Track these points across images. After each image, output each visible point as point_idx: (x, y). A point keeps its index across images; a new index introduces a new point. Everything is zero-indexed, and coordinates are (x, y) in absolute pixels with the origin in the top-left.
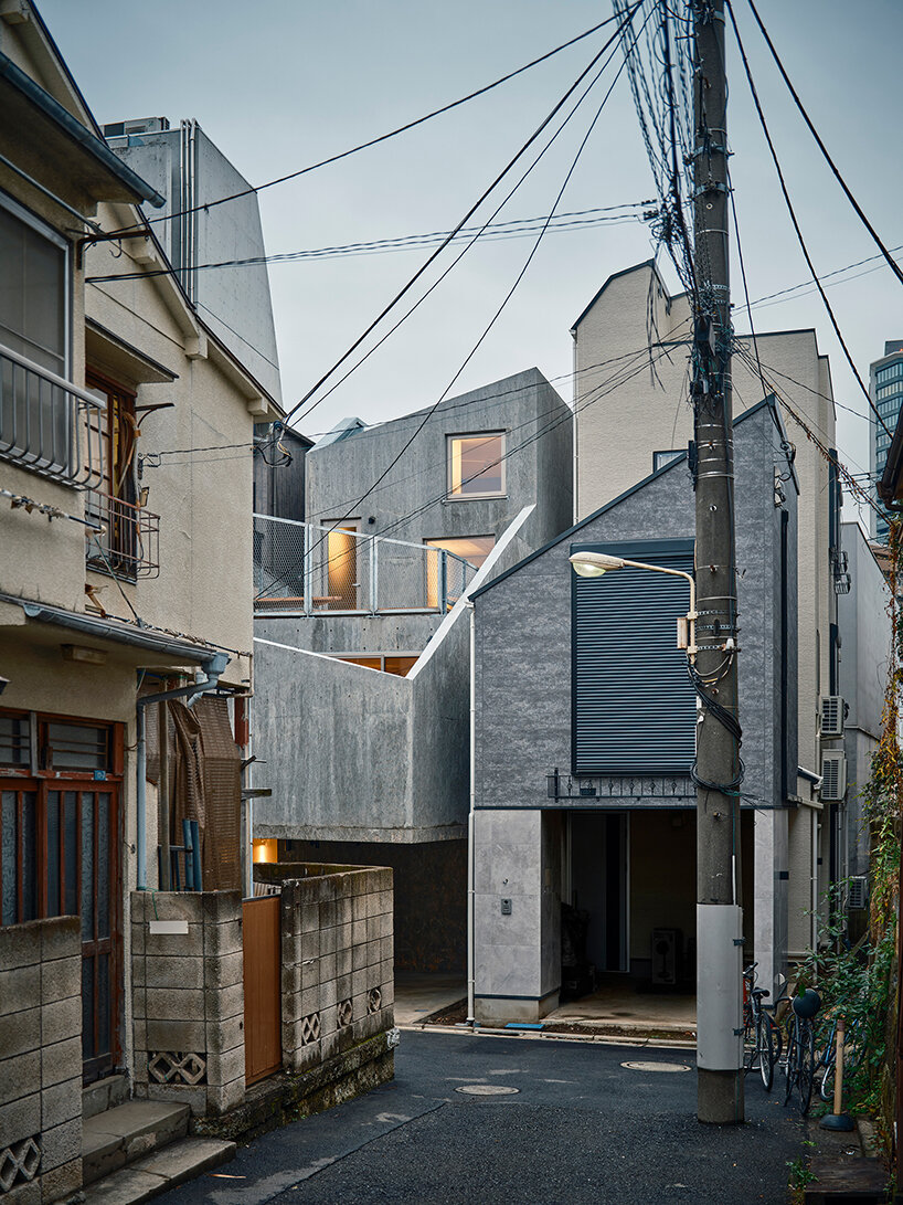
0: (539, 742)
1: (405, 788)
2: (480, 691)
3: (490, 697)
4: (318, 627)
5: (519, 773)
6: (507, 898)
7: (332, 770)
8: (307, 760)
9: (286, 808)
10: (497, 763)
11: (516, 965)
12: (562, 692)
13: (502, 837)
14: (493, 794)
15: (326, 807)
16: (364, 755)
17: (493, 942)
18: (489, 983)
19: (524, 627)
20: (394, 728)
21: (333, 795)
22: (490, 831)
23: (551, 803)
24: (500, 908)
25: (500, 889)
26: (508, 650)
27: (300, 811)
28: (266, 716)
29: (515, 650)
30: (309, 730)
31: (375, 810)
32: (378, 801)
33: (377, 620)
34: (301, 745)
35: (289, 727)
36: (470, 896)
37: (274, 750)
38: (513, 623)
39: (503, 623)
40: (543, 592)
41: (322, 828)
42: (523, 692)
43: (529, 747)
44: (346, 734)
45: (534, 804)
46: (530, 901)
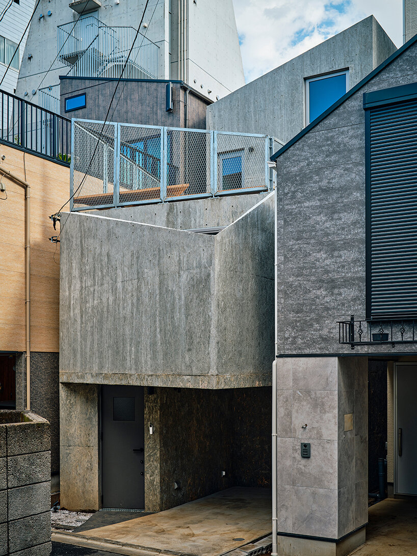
0: (336, 291)
1: (209, 337)
2: (282, 246)
3: (291, 250)
4: (171, 210)
5: (317, 321)
6: (306, 442)
7: (158, 323)
8: (142, 316)
9: (128, 358)
10: (297, 313)
11: (315, 507)
12: (358, 240)
13: (301, 383)
14: (294, 343)
15: (154, 358)
16: (180, 309)
17: (294, 483)
18: (290, 522)
19: (321, 181)
20: (201, 282)
21: (159, 346)
22: (291, 378)
23: (346, 350)
24: (299, 451)
25: (299, 433)
26: (306, 204)
27: (137, 362)
28: (116, 282)
29: (313, 203)
30: (143, 290)
31: (187, 359)
32: (189, 350)
33: (216, 200)
34: (138, 303)
35: (130, 288)
36: (274, 439)
37: (121, 309)
38: (311, 178)
39: (302, 178)
40: (339, 144)
41: (152, 375)
42: (321, 243)
43: (326, 296)
44: (167, 291)
45: (332, 352)
46: (327, 446)
